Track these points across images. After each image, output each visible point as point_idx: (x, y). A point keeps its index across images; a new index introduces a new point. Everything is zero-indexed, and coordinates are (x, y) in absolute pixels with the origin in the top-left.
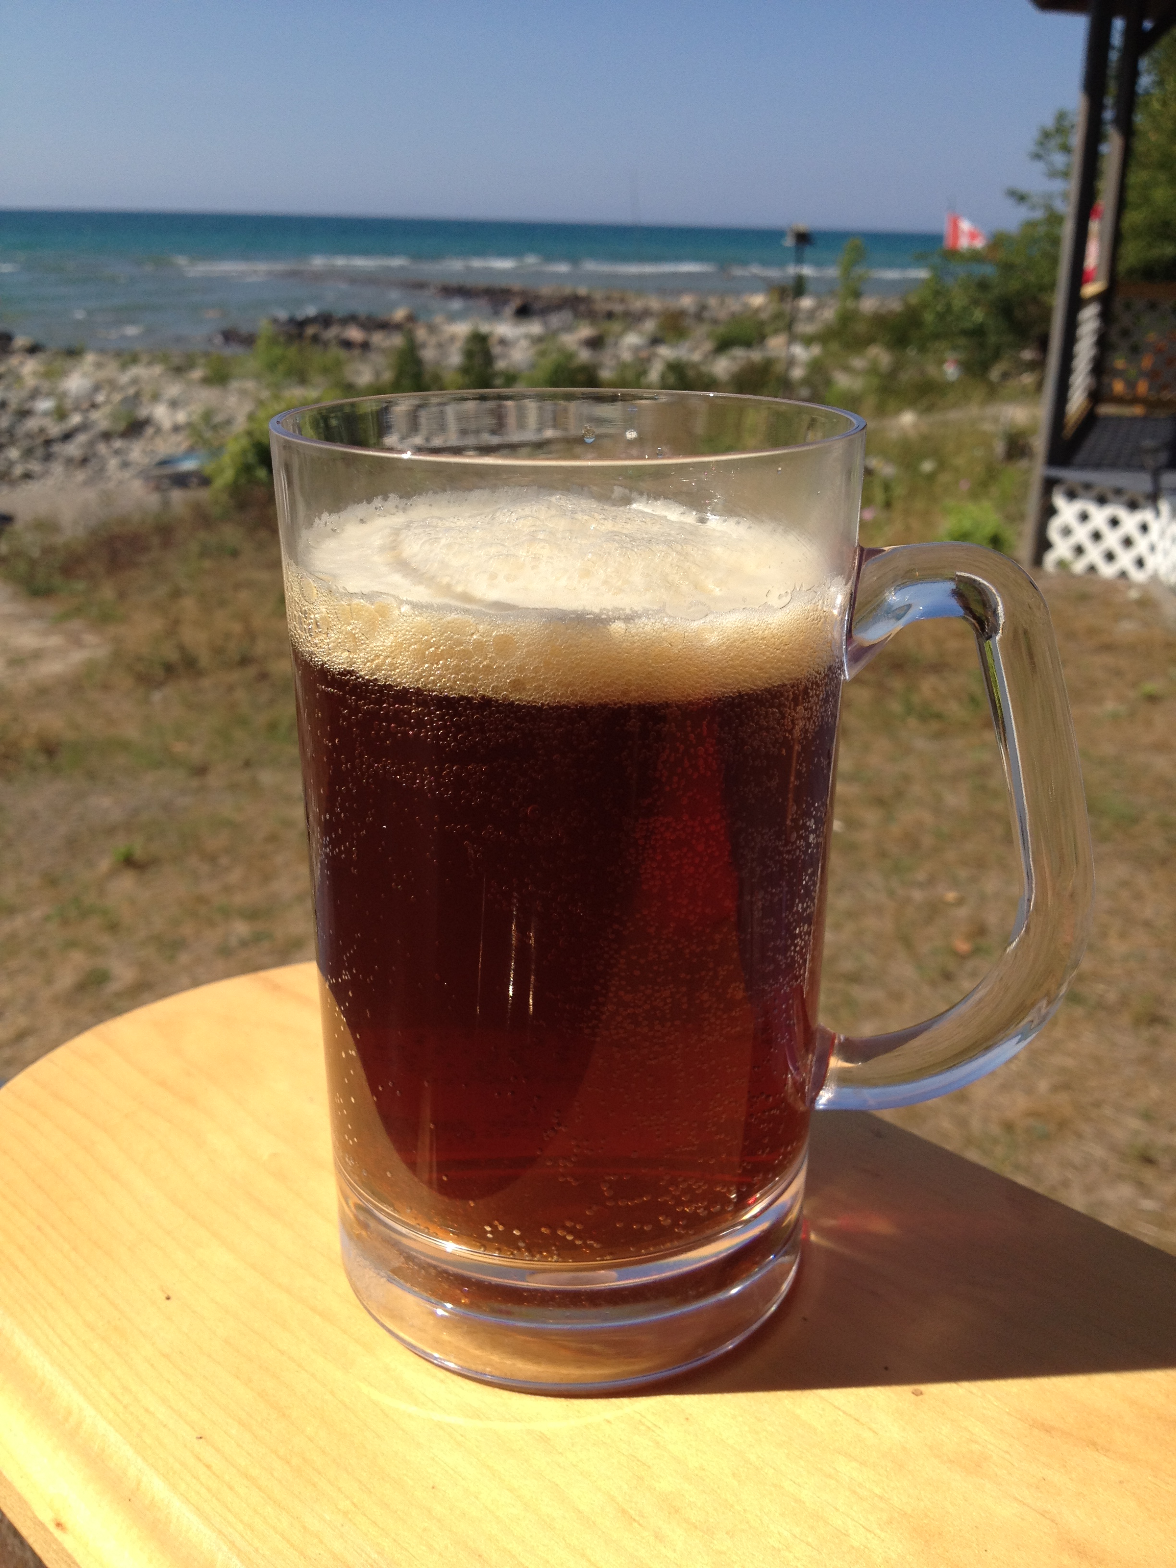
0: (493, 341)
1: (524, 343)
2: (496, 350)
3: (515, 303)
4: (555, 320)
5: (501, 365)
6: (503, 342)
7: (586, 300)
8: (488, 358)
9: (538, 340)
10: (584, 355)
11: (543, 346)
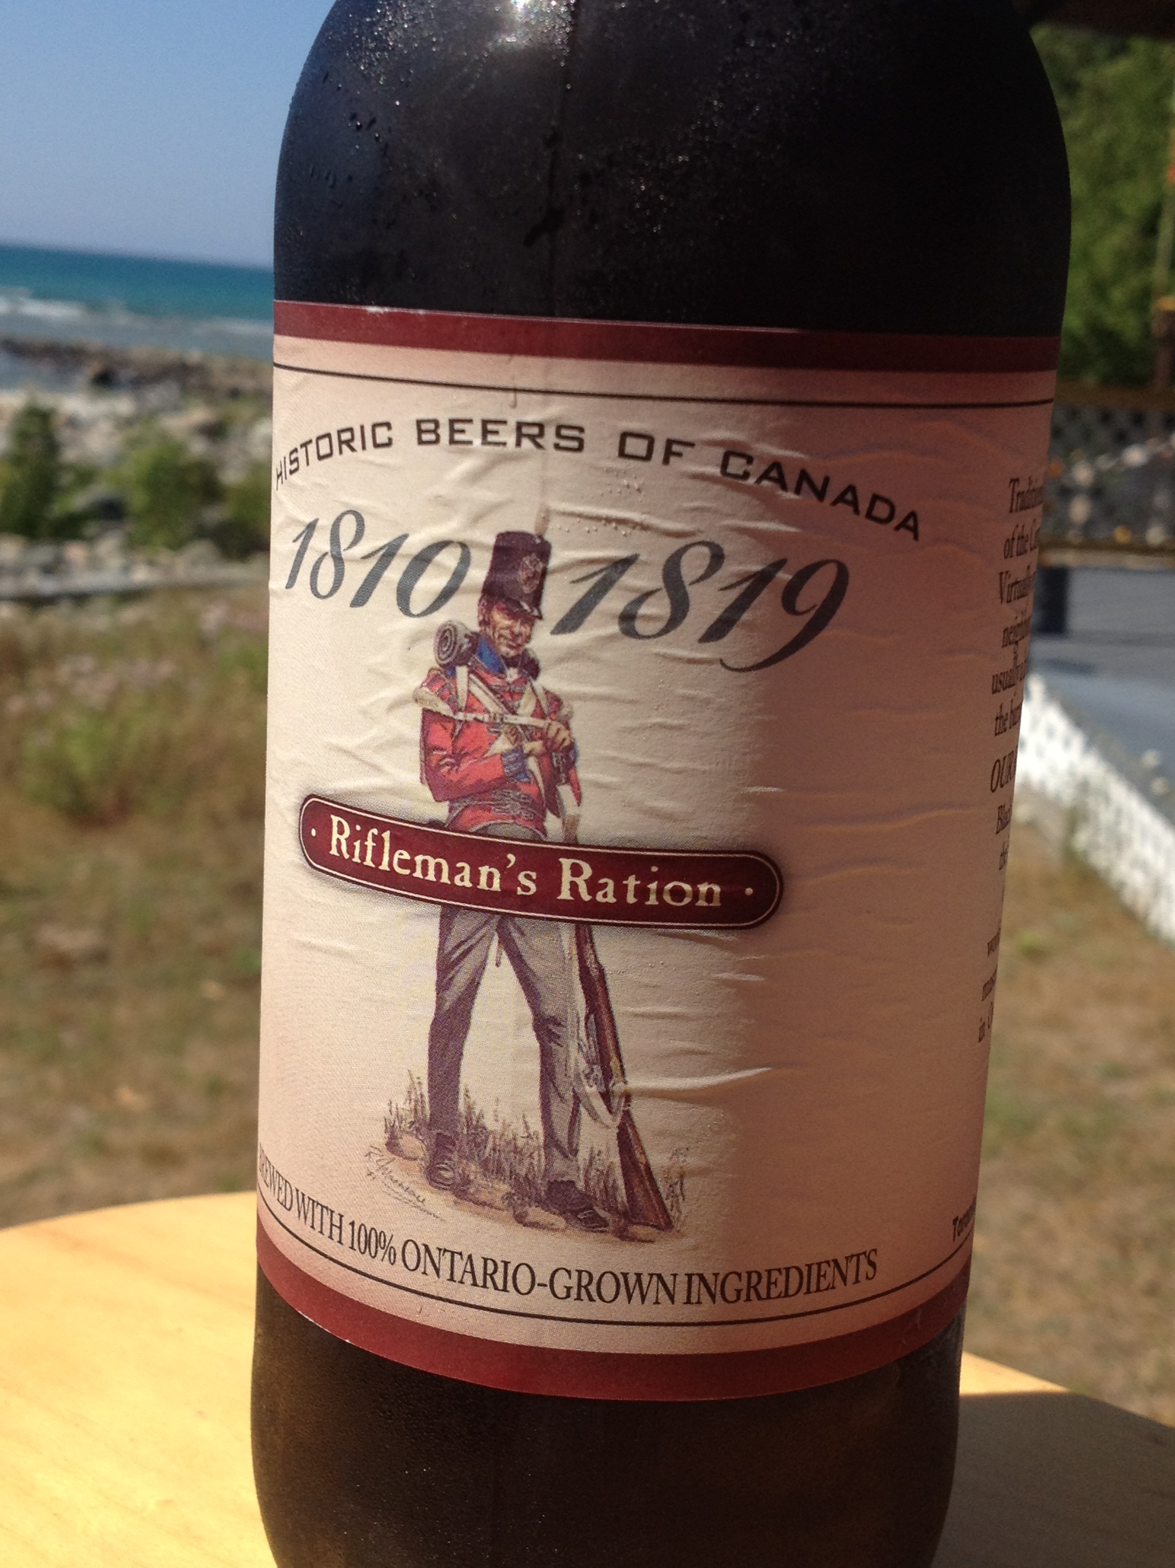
0: (58, 422)
1: (105, 427)
2: (64, 434)
3: (93, 368)
4: (156, 395)
5: (70, 455)
6: (73, 422)
7: (200, 370)
8: (52, 447)
9: (126, 423)
10: (198, 448)
11: (135, 431)
